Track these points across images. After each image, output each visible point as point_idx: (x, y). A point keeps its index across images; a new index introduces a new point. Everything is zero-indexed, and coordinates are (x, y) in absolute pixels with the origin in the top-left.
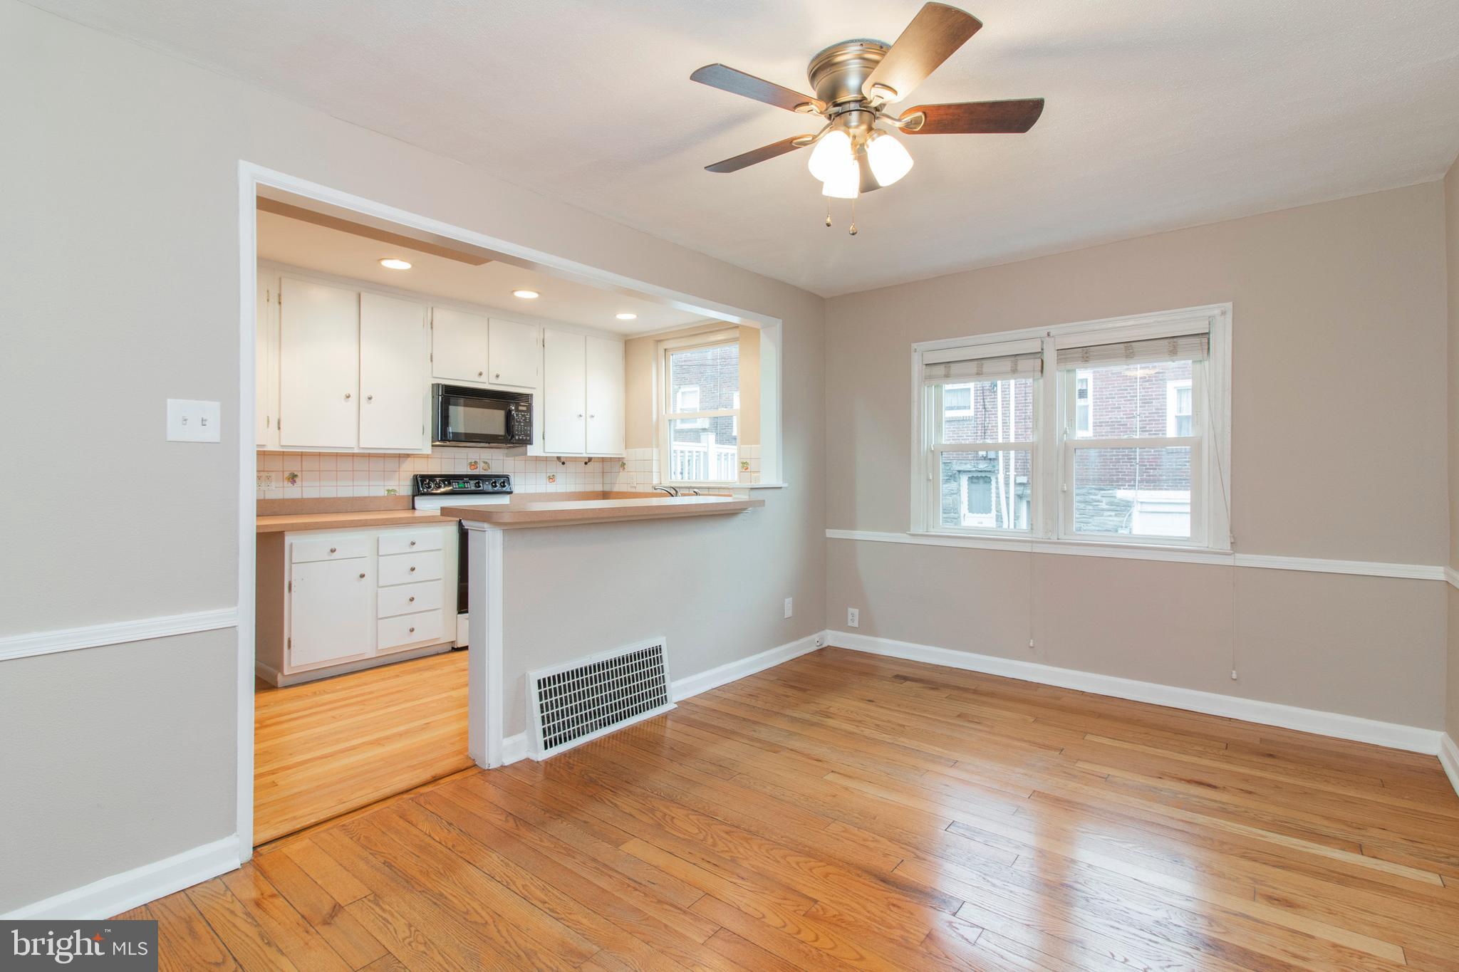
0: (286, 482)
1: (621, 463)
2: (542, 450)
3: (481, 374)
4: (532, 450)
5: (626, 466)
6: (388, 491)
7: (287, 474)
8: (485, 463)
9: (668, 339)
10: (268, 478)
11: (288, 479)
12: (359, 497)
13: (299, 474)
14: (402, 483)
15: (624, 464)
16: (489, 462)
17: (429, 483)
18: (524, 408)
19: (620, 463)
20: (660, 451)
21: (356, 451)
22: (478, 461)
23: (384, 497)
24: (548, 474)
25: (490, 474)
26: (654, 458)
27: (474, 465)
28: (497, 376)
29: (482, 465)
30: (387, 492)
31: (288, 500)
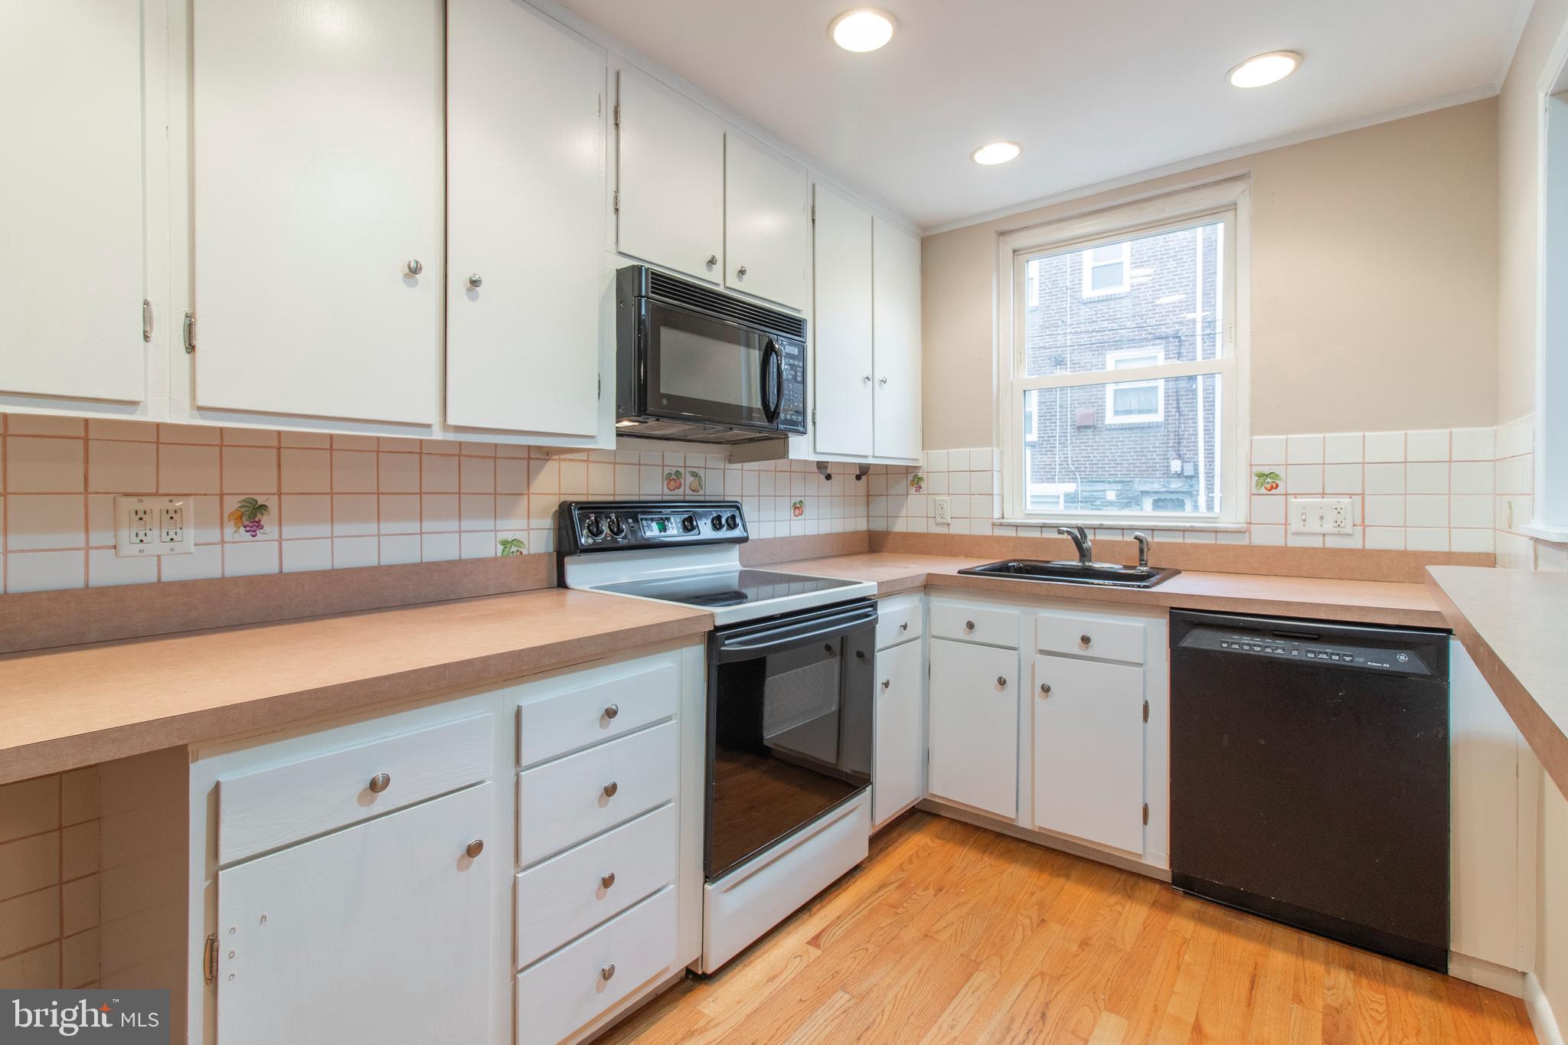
0: (229, 530)
1: (910, 478)
2: (811, 449)
3: (712, 262)
4: (800, 448)
5: (923, 484)
6: (505, 543)
7: (232, 504)
8: (695, 475)
9: (1026, 228)
10: (172, 515)
11: (238, 518)
12: (437, 564)
13: (272, 503)
14: (535, 523)
15: (920, 479)
16: (701, 472)
17: (597, 523)
18: (795, 351)
19: (910, 476)
20: (1002, 454)
21: (437, 435)
22: (682, 470)
23: (495, 559)
24: (794, 500)
25: (701, 498)
26: (995, 469)
27: (673, 479)
28: (742, 272)
29: (690, 479)
30: (500, 548)
31: (236, 581)
